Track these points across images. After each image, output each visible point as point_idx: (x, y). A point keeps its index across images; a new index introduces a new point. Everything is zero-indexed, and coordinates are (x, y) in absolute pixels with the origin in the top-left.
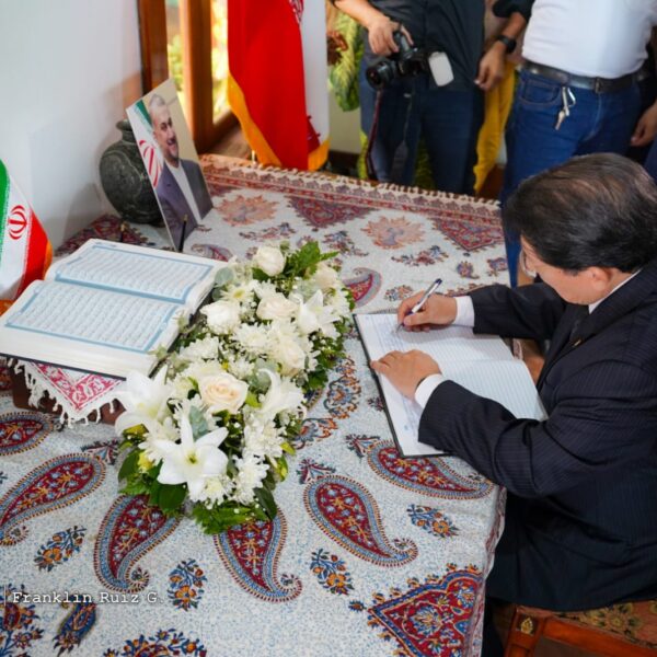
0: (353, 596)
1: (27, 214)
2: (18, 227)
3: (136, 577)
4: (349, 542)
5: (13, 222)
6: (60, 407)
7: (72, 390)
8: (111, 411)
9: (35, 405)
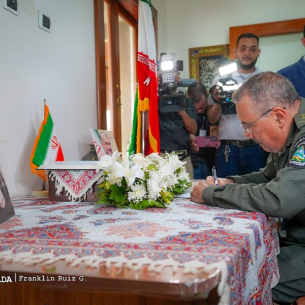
5: (53, 141)
6: (69, 194)
7: (74, 186)
8: (91, 191)
9: (59, 194)
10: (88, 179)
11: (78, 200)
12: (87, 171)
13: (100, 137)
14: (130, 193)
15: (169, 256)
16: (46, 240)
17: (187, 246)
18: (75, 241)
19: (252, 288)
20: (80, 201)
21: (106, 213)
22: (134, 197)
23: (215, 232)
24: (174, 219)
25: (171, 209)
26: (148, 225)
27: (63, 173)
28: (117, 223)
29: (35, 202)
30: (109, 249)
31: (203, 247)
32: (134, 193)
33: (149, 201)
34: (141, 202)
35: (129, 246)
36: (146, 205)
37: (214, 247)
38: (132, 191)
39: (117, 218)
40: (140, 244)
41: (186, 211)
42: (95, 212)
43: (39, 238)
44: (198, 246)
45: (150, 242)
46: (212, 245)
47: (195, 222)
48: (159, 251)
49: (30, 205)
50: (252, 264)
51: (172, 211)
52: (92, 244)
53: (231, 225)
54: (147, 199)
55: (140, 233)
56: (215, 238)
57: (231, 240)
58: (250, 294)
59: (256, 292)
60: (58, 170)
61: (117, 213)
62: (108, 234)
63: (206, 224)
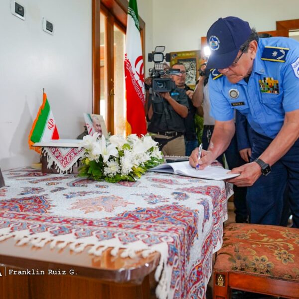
2: (51, 126)
5: (49, 123)
6: (58, 167)
7: (63, 161)
8: (76, 165)
9: (50, 167)
10: (74, 155)
11: (65, 172)
12: (74, 148)
13: (92, 120)
14: (106, 169)
15: (116, 235)
16: (15, 212)
17: (138, 223)
18: (39, 214)
19: (195, 260)
20: (67, 173)
21: (83, 186)
22: (109, 172)
23: (168, 207)
24: (138, 193)
25: (140, 183)
26: (112, 198)
27: (53, 150)
28: (87, 197)
29: (29, 173)
30: (65, 225)
31: (153, 224)
32: (109, 168)
33: (122, 176)
34: (115, 176)
35: (84, 222)
36: (118, 179)
37: (163, 225)
38: (107, 166)
39: (89, 191)
40: (96, 220)
41: (152, 185)
42: (74, 185)
43: (10, 210)
44: (148, 224)
45: (106, 218)
46: (161, 223)
47: (155, 197)
48: (110, 229)
49: (25, 176)
50: (197, 238)
51: (140, 185)
52: (52, 219)
53: (185, 200)
54: (121, 174)
55: (102, 207)
56: (167, 215)
57: (181, 216)
58: (193, 265)
59: (198, 263)
60: (50, 147)
61: (91, 186)
62: (73, 208)
63: (164, 199)
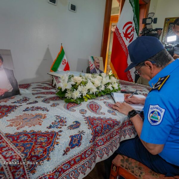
0: (84, 115)
1: (66, 62)
2: (64, 63)
3: (48, 102)
4: (91, 110)
9: (54, 85)
13: (94, 60)
32: (68, 94)
33: (72, 99)
34: (69, 99)
42: (45, 100)
55: (21, 124)
60: (54, 76)
62: (10, 120)
